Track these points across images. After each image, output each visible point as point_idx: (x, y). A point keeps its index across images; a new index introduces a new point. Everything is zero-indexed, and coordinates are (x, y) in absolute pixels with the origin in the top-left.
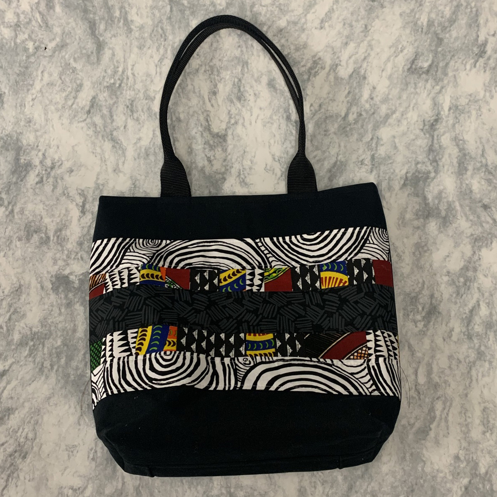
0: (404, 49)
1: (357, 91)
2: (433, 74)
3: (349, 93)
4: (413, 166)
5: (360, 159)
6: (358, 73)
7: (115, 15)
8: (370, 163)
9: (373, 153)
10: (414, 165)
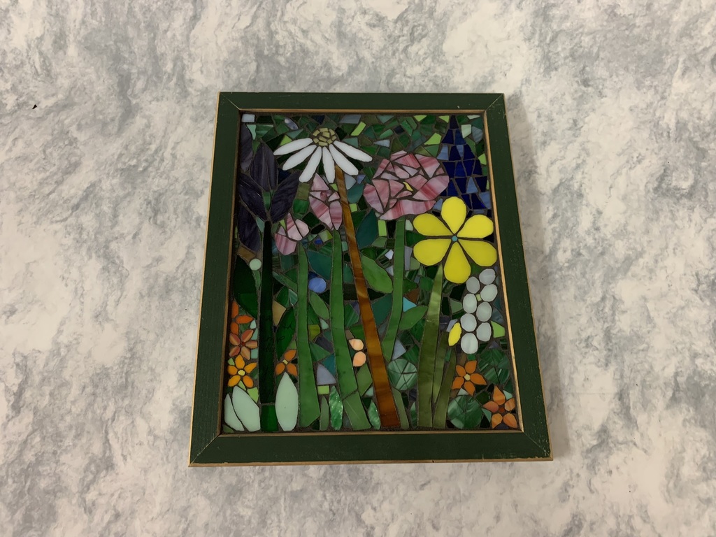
0: (644, 158)
1: (569, 214)
2: (700, 199)
3: (555, 216)
4: (687, 361)
5: (584, 335)
6: (568, 188)
7: (164, 69)
8: (603, 345)
9: (606, 325)
10: (688, 359)
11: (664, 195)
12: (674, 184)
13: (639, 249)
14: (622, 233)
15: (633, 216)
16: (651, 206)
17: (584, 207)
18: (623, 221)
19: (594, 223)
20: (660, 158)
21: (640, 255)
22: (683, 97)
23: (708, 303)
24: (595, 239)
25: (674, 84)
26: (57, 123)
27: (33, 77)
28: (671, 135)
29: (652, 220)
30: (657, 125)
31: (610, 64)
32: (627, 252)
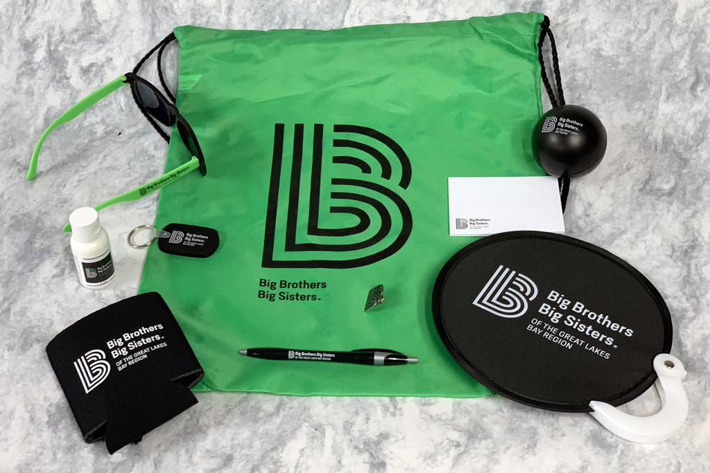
11: (647, 194)
12: (657, 186)
13: (623, 228)
14: (609, 218)
15: (619, 208)
16: (635, 201)
17: (577, 201)
18: (610, 210)
19: (585, 212)
20: (647, 167)
21: (624, 232)
22: (669, 116)
23: (681, 264)
24: (586, 222)
25: (660, 106)
26: (138, 145)
27: (118, 113)
28: (658, 148)
29: (635, 210)
30: (646, 139)
31: (602, 93)
32: (612, 231)
